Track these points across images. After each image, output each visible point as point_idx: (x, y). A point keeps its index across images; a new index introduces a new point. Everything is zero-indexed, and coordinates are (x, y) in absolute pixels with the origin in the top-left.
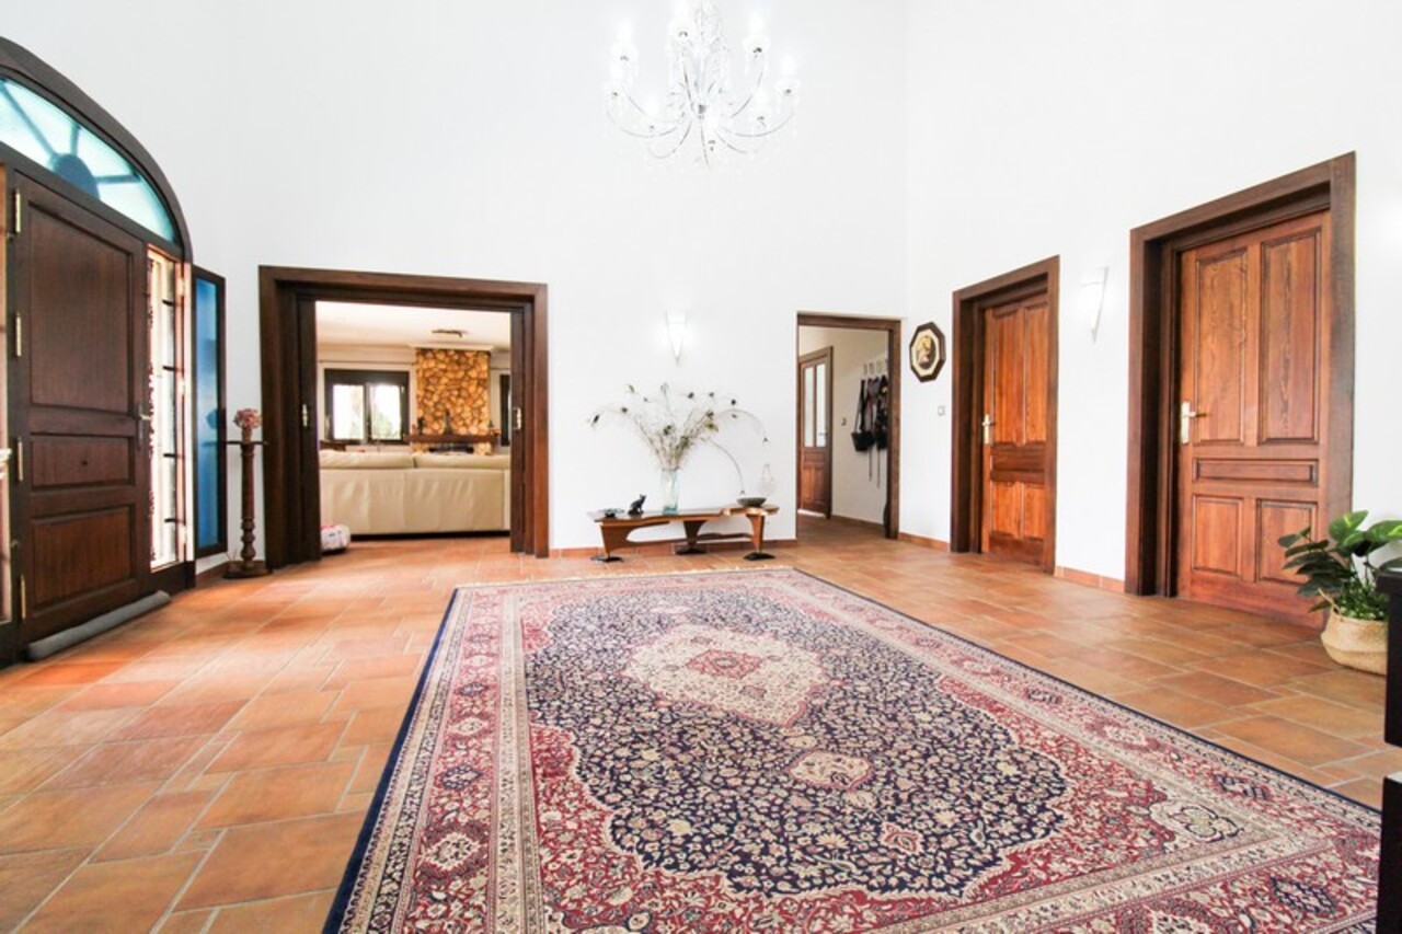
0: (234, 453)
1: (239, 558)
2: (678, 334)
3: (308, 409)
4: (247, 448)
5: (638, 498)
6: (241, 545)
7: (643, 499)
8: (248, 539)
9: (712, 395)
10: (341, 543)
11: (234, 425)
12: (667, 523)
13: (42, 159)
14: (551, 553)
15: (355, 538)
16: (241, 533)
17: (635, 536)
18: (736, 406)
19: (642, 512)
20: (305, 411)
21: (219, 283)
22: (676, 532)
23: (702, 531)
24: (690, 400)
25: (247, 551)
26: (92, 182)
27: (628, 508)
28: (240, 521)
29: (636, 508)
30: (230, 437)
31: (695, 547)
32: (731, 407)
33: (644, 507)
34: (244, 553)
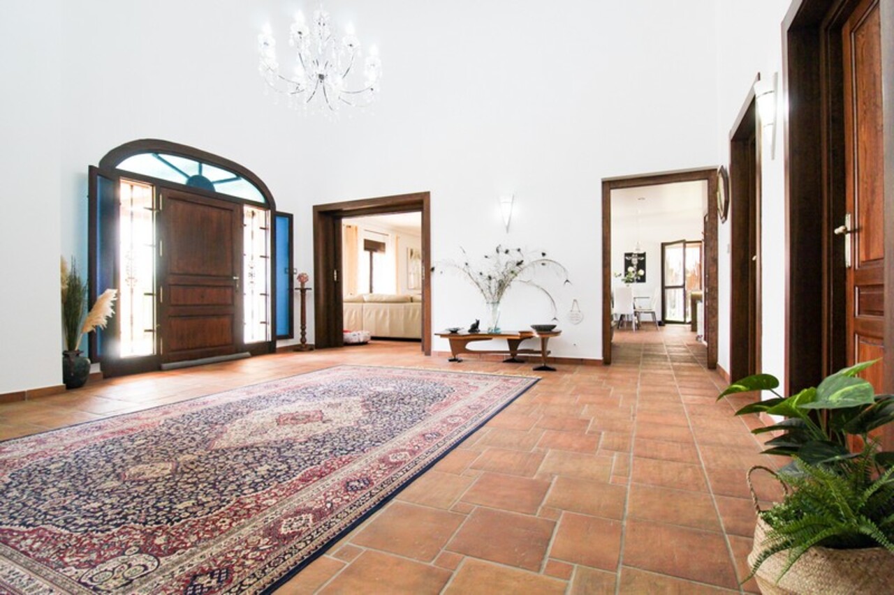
0: (297, 294)
1: (299, 343)
2: (505, 210)
3: (337, 272)
4: (303, 291)
5: (475, 322)
6: (300, 336)
7: (478, 323)
8: (303, 334)
9: (519, 250)
10: (359, 339)
11: (297, 281)
12: (491, 339)
13: (182, 180)
14: (432, 354)
15: (373, 338)
16: (300, 331)
17: (471, 346)
18: (545, 257)
19: (479, 331)
20: (335, 273)
21: (290, 217)
22: (504, 346)
23: (520, 348)
24: (507, 255)
25: (303, 340)
26: (209, 184)
27: (469, 328)
28: (300, 325)
29: (475, 327)
30: (295, 286)
31: (515, 358)
32: (541, 257)
33: (480, 327)
34: (301, 340)
